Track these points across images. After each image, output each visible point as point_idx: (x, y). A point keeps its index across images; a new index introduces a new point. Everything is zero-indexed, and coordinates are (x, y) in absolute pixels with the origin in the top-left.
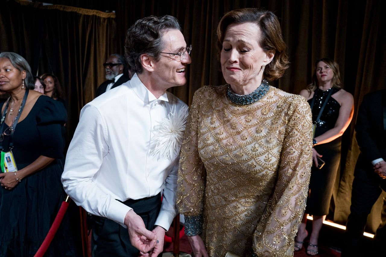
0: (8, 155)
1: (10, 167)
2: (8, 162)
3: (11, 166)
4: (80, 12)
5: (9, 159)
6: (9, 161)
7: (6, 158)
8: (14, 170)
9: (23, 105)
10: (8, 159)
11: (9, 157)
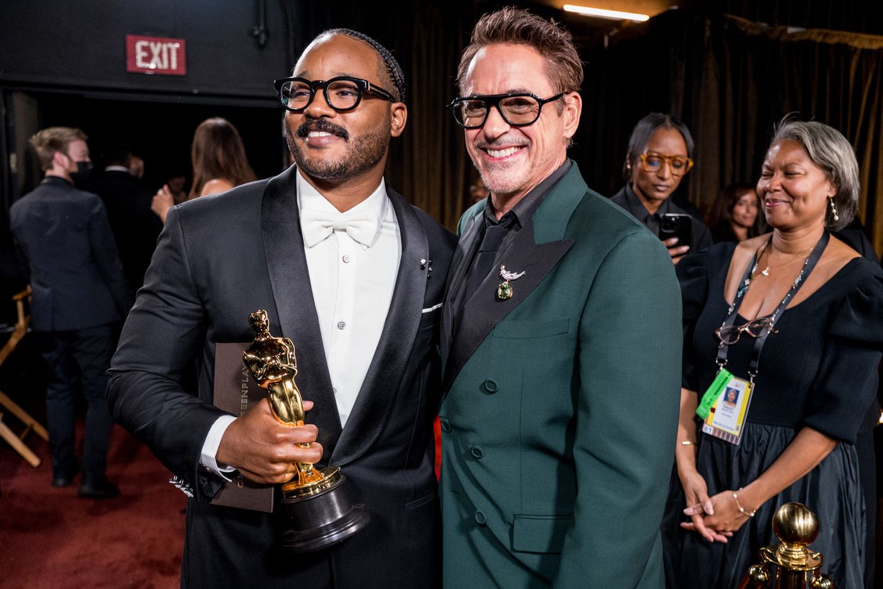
0: (737, 385)
1: (724, 414)
2: (726, 399)
3: (730, 414)
4: (856, 44)
5: (734, 397)
6: (730, 400)
7: (728, 389)
8: (732, 429)
9: (807, 271)
10: (732, 393)
11: (737, 393)
